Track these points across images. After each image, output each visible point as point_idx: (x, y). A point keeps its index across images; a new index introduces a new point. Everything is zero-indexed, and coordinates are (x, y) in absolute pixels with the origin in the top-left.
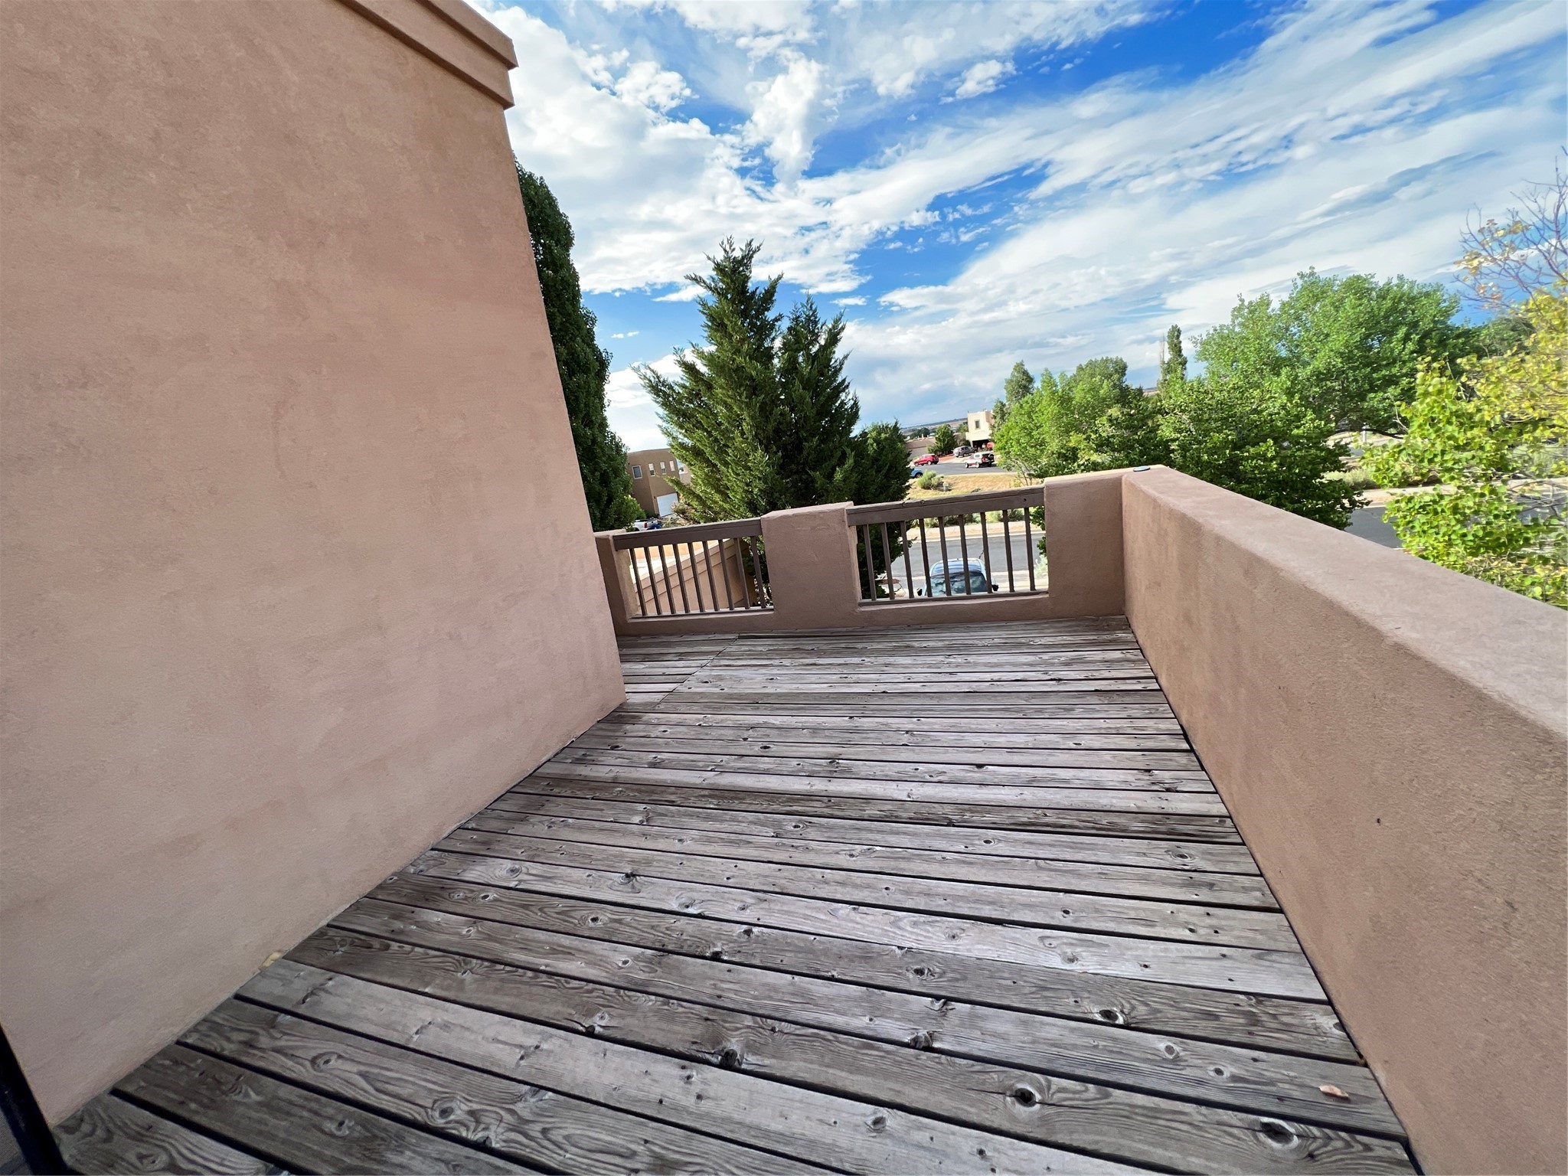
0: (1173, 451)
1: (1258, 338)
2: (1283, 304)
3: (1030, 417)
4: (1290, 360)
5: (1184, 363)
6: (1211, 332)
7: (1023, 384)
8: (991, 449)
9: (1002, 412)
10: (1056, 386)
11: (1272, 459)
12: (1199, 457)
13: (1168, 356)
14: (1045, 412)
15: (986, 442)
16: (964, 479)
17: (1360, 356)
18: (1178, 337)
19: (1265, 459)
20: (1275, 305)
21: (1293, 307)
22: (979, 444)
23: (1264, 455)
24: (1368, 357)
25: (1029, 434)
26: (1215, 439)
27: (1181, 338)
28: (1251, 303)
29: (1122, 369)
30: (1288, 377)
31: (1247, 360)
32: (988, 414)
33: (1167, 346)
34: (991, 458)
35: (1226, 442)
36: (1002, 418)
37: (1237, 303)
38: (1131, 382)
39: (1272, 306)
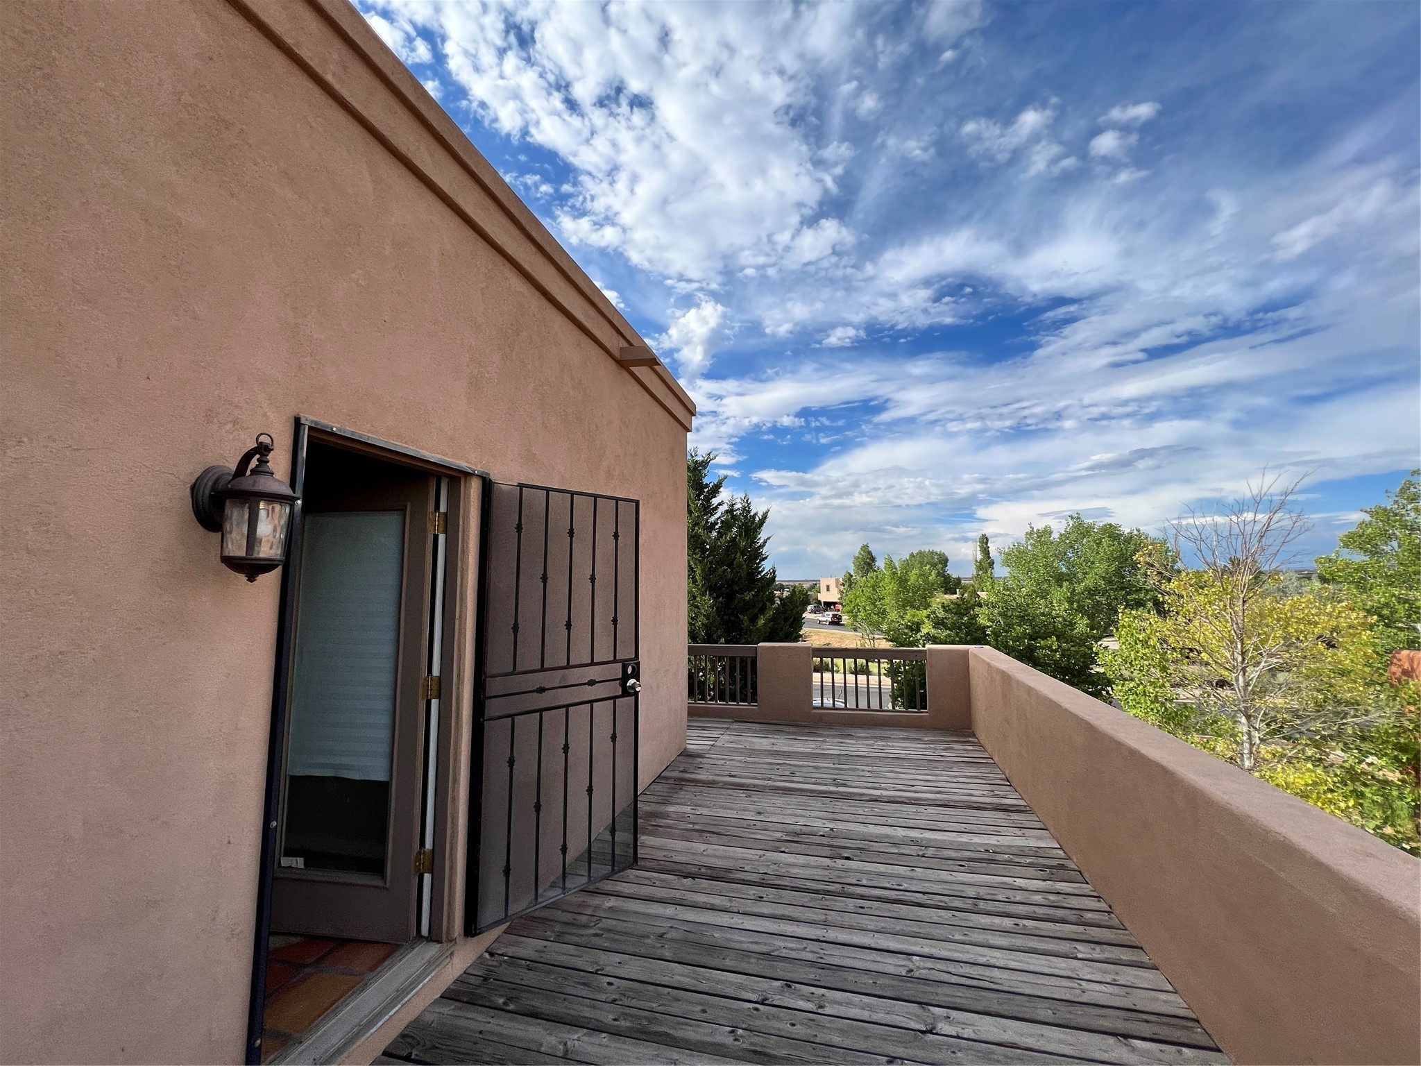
0: (988, 635)
1: (1045, 557)
2: (1061, 535)
3: (874, 590)
4: (1069, 576)
5: (991, 564)
6: (1012, 547)
7: (867, 562)
8: (839, 610)
9: (849, 582)
10: (896, 568)
11: (1056, 651)
12: (1007, 642)
13: (980, 556)
14: (887, 588)
15: (835, 603)
16: (817, 633)
17: (1118, 582)
18: (987, 543)
19: (1052, 651)
20: (1055, 536)
21: (1068, 538)
22: (829, 605)
23: (1051, 647)
24: (1123, 583)
25: (873, 604)
26: (1018, 631)
27: (989, 545)
28: (1038, 530)
29: (944, 561)
30: (1068, 589)
31: (1038, 572)
32: (837, 580)
33: (979, 549)
34: (840, 618)
35: (1024, 633)
36: (850, 586)
37: (1029, 529)
38: (952, 572)
39: (1053, 536)
